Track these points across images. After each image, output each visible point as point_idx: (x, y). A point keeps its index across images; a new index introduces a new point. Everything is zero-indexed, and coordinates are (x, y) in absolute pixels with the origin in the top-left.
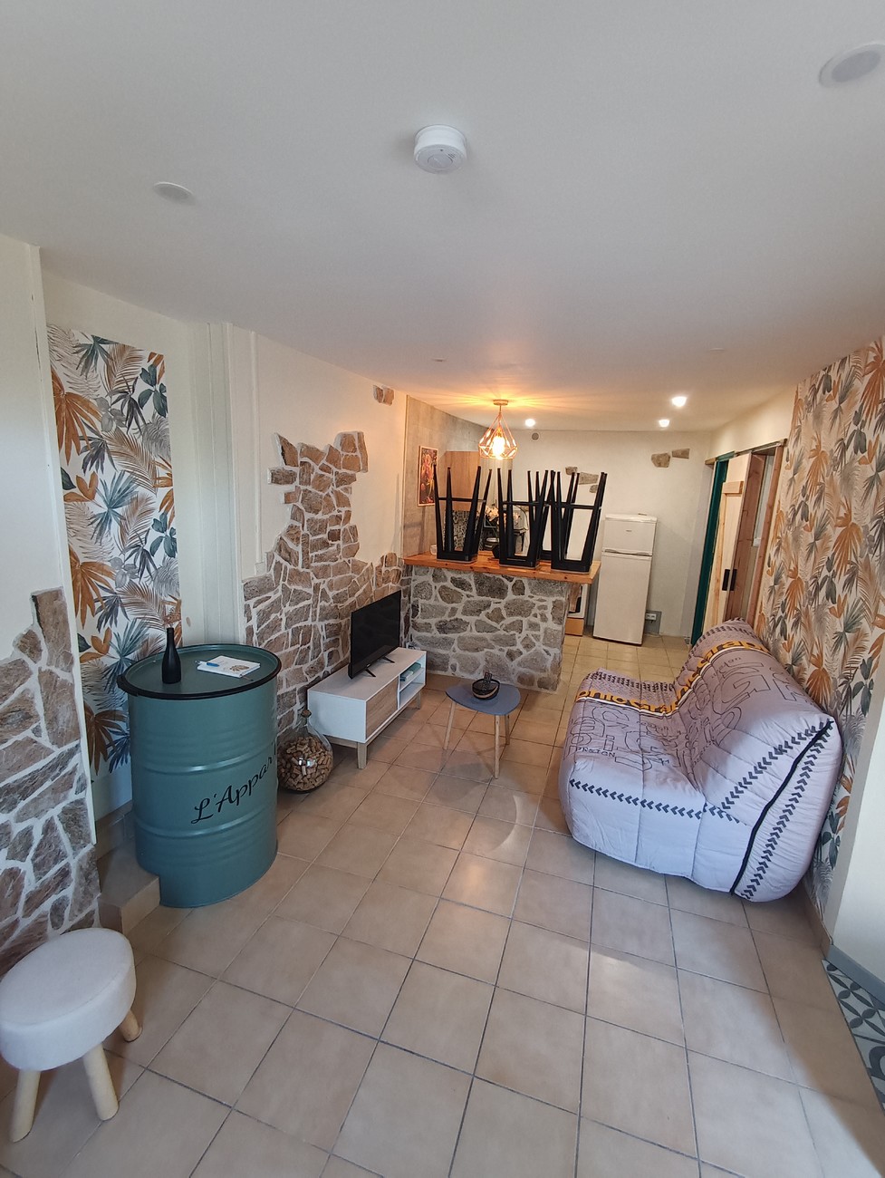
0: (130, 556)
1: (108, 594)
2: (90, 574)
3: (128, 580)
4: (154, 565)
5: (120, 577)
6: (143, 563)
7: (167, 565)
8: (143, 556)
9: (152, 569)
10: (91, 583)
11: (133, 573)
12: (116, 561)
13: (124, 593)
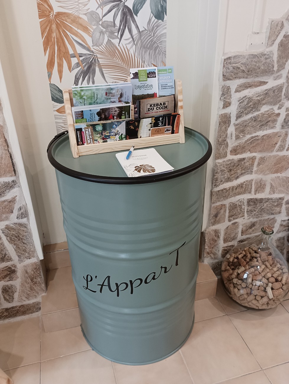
0: (109, 11)
1: (84, 52)
2: (66, 26)
3: (106, 39)
4: (137, 27)
5: (97, 35)
6: (125, 22)
7: (153, 29)
8: (124, 14)
9: (135, 31)
10: (67, 36)
11: (112, 33)
12: (92, 15)
13: (102, 52)
